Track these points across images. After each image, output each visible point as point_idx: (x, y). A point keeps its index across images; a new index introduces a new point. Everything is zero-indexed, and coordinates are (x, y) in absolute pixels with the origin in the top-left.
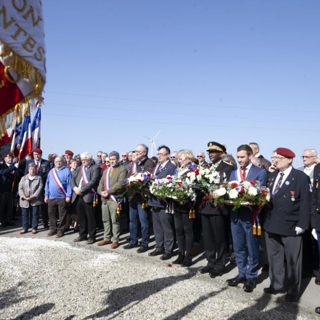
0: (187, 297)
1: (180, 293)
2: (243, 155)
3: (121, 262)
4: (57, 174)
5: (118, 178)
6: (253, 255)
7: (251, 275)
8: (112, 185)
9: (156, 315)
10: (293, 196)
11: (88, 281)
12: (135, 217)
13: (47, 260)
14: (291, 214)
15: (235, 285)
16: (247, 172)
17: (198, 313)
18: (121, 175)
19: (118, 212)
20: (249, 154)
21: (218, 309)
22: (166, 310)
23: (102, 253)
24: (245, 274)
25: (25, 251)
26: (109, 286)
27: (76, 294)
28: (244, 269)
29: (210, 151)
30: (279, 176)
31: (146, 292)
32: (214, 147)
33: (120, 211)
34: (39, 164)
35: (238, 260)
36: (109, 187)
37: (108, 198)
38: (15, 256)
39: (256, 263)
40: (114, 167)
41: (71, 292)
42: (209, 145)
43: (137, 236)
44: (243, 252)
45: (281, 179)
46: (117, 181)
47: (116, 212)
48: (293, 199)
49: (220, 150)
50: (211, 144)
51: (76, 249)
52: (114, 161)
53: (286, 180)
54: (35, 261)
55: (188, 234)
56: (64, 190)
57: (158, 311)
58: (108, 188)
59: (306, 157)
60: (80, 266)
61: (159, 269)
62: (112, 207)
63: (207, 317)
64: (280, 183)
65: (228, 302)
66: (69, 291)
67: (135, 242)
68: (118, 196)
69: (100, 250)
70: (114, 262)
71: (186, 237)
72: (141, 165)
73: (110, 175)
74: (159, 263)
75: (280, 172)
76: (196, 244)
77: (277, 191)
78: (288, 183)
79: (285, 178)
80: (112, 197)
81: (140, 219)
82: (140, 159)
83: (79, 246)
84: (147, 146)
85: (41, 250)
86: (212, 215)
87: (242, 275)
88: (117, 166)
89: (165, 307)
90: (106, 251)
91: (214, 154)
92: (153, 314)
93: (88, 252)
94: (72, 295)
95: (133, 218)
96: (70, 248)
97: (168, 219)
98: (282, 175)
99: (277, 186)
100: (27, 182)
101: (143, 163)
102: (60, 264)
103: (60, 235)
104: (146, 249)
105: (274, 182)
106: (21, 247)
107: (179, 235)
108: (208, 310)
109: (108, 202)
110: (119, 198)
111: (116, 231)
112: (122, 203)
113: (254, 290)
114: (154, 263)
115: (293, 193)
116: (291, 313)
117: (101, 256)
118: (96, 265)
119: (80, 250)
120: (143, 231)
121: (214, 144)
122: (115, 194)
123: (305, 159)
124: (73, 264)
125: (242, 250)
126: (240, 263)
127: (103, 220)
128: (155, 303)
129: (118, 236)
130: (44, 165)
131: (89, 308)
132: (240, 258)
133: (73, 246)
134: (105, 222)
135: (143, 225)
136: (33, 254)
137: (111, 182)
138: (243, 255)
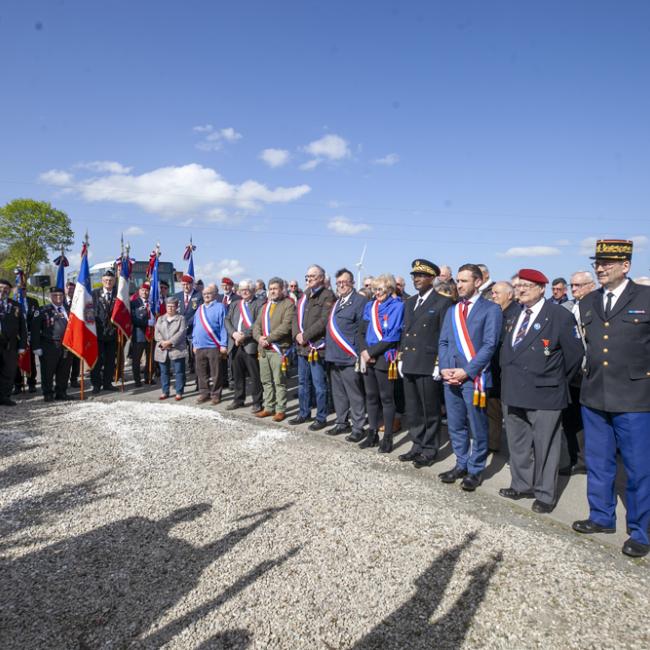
0: (381, 502)
1: (370, 495)
2: (465, 278)
3: (290, 442)
4: (205, 312)
5: (282, 318)
6: (478, 437)
7: (475, 466)
8: (274, 329)
9: (327, 531)
10: (546, 348)
11: (236, 471)
12: (306, 377)
13: (184, 438)
14: (543, 376)
15: (451, 481)
16: (470, 307)
17: (394, 530)
18: (287, 313)
19: (283, 369)
20: (475, 278)
21: (427, 524)
22: (344, 523)
23: (265, 429)
24: (466, 465)
25: (157, 423)
26: (264, 481)
27: (213, 492)
28: (465, 457)
29: (416, 274)
30: (523, 316)
31: (319, 493)
32: (423, 268)
33: (286, 366)
34: (190, 297)
35: (455, 444)
36: (269, 332)
37: (268, 348)
38: (140, 430)
39: (482, 450)
40: (275, 301)
41: (207, 489)
42: (414, 264)
43: (310, 406)
44: (463, 432)
45: (527, 319)
46: (281, 322)
47: (281, 368)
48: (547, 353)
49: (432, 272)
50: (418, 263)
51: (229, 421)
52: (276, 291)
53: (535, 322)
54: (166, 439)
55: (387, 403)
56: (214, 336)
57: (331, 523)
58: (267, 334)
59: (577, 285)
60: (228, 448)
61: (344, 456)
62: (273, 361)
63: (407, 536)
64: (525, 327)
65: (444, 512)
66: (205, 485)
67: (306, 414)
68: (283, 345)
69: (263, 424)
70: (280, 442)
71: (384, 409)
72: (314, 297)
73: (271, 314)
74: (346, 447)
75: (525, 309)
76: (398, 415)
77: (521, 339)
78: (537, 326)
79: (533, 318)
80: (274, 346)
81: (314, 382)
82: (313, 288)
83: (234, 417)
84: (324, 268)
85: (178, 422)
86: (418, 376)
87: (461, 467)
88: (281, 299)
89: (344, 518)
90: (270, 426)
91: (422, 279)
92: (323, 529)
93: (244, 427)
94: (208, 491)
95: (303, 379)
96: (220, 419)
97: (356, 381)
98: (529, 313)
99: (520, 331)
100: (165, 324)
101: (317, 295)
102: (200, 445)
103: (217, 401)
104: (323, 424)
105: (514, 326)
106: (153, 417)
107: (372, 404)
108: (411, 525)
109: (269, 353)
110: (284, 348)
111: (281, 397)
112: (289, 356)
113: (478, 489)
114: (338, 446)
115: (546, 342)
116: (545, 533)
117: (263, 433)
118: (252, 446)
119: (233, 423)
120: (318, 399)
121: (423, 262)
122: (278, 341)
123: (575, 288)
124: (219, 444)
125: (462, 429)
126: (458, 448)
127: (262, 380)
128: (330, 511)
129: (285, 404)
130: (196, 299)
131: (228, 514)
132: (459, 441)
133: (226, 417)
134: (265, 383)
135: (319, 389)
136: (165, 428)
137: (272, 325)
138: (463, 436)
